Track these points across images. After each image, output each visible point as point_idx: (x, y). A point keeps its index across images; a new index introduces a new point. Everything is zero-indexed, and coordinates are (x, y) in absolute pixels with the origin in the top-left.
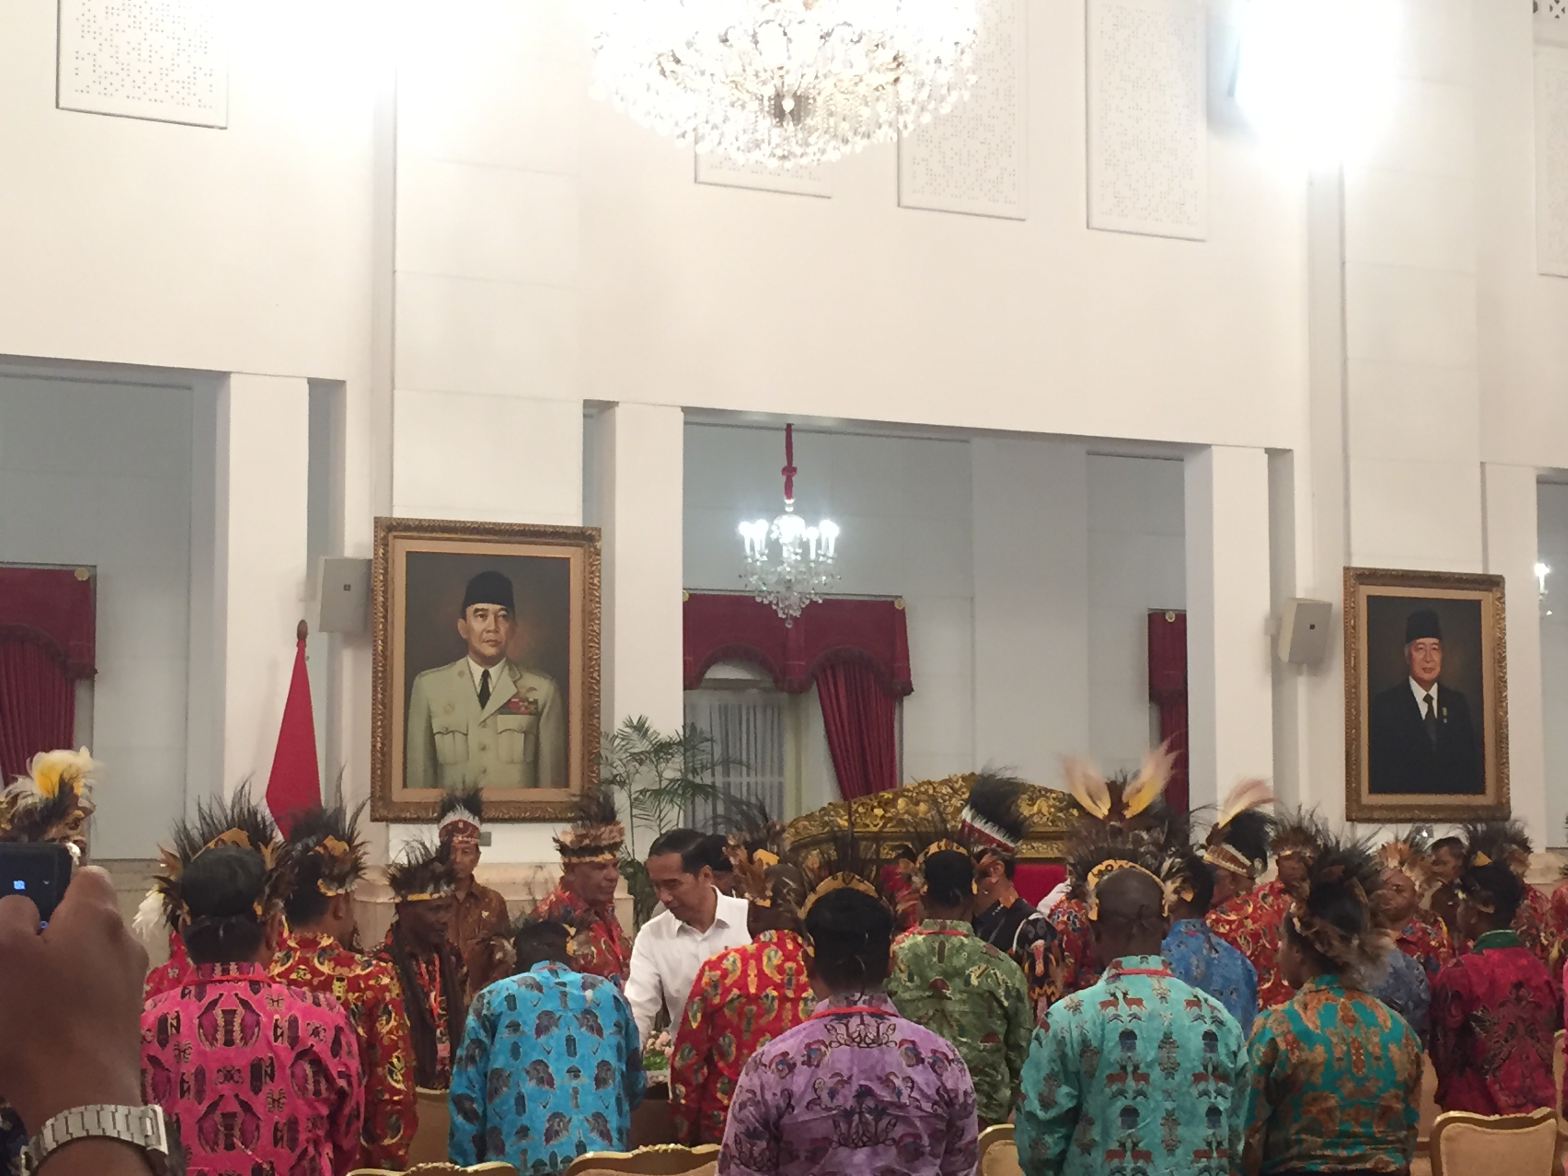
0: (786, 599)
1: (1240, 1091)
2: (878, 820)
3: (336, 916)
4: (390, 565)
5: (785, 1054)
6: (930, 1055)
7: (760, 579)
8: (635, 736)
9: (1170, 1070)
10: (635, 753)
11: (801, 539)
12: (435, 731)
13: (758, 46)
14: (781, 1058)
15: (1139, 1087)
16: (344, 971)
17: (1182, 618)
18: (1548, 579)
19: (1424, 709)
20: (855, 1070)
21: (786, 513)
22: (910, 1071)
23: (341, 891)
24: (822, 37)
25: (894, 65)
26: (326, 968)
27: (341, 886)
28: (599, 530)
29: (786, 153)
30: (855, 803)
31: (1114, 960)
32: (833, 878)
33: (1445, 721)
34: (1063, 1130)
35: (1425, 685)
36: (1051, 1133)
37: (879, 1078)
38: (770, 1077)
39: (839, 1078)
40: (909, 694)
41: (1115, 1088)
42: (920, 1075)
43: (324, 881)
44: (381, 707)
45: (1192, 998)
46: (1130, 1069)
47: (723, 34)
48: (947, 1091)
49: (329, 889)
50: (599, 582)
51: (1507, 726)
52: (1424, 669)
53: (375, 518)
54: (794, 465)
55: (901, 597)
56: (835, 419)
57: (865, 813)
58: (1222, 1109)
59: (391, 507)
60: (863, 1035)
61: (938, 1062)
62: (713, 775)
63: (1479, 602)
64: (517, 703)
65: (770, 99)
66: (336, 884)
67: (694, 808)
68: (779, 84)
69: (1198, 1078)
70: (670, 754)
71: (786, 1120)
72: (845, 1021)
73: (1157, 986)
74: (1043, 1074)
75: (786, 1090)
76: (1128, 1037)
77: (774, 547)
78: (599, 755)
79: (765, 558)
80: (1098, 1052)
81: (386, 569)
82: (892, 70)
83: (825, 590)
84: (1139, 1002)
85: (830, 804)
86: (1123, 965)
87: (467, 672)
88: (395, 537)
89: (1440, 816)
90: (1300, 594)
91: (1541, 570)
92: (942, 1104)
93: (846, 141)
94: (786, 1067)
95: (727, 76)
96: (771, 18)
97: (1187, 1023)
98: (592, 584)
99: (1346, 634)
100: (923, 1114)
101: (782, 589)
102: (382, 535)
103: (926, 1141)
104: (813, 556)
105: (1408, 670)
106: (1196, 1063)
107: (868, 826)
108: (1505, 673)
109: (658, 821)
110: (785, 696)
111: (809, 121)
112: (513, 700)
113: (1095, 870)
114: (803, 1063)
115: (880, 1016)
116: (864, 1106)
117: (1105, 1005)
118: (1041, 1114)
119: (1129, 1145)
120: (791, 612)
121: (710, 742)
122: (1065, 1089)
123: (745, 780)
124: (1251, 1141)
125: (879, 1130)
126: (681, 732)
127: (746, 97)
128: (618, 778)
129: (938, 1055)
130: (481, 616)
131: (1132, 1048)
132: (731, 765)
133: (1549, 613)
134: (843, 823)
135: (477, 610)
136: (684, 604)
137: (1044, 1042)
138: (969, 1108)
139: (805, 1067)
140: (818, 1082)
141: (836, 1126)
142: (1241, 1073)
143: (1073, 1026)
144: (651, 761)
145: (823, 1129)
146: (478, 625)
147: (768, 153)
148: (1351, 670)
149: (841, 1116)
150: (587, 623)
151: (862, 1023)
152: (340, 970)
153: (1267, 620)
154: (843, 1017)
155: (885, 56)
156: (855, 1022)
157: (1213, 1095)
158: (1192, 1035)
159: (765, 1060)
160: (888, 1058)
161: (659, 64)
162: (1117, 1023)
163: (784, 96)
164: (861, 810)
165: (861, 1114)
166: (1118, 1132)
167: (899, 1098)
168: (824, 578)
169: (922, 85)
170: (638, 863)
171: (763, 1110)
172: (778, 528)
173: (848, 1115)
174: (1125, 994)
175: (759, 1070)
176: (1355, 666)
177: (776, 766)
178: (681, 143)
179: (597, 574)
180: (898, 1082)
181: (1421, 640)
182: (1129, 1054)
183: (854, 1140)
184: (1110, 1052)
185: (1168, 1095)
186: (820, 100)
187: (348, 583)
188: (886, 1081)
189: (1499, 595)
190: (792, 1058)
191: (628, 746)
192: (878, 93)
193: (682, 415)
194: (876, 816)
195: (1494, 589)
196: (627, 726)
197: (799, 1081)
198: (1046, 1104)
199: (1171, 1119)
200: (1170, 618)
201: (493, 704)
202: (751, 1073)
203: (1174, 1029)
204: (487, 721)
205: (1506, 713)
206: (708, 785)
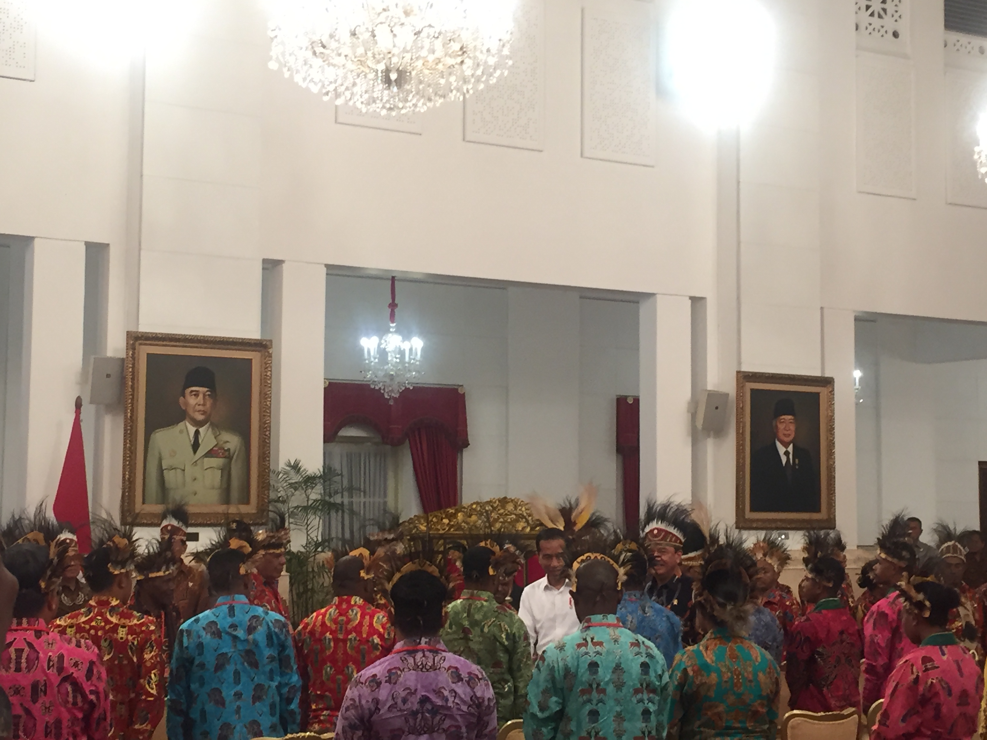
0: (390, 386)
1: (664, 700)
2: (445, 527)
3: (120, 587)
4: (136, 362)
5: (375, 676)
6: (467, 676)
7: (374, 373)
8: (292, 472)
9: (619, 686)
10: (292, 483)
11: (400, 349)
12: (164, 468)
13: (375, 38)
14: (372, 679)
15: (600, 698)
16: (127, 622)
17: (637, 401)
18: (861, 379)
19: (784, 459)
20: (419, 687)
21: (391, 332)
22: (453, 686)
23: (123, 571)
24: (415, 34)
25: (460, 53)
26: (114, 620)
27: (123, 568)
28: (271, 341)
29: (392, 106)
30: (431, 516)
31: (587, 617)
32: (413, 563)
33: (797, 467)
34: (553, 725)
35: (786, 445)
36: (546, 727)
37: (434, 691)
38: (366, 690)
39: (409, 691)
40: (467, 447)
41: (585, 698)
42: (460, 689)
43: (112, 564)
44: (128, 452)
45: (634, 641)
46: (594, 686)
47: (353, 30)
48: (478, 698)
49: (115, 570)
50: (271, 374)
51: (834, 471)
52: (785, 435)
53: (127, 332)
54: (396, 302)
55: (462, 386)
56: (424, 274)
57: (437, 522)
58: (651, 710)
59: (138, 324)
60: (424, 663)
61: (472, 680)
62: (342, 497)
63: (818, 394)
64: (217, 450)
65: (382, 72)
66: (120, 566)
67: (330, 518)
68: (388, 64)
69: (637, 691)
70: (314, 484)
71: (375, 717)
72: (413, 655)
73: (612, 634)
74: (541, 689)
75: (376, 699)
76: (594, 666)
77: (383, 353)
78: (269, 484)
79: (377, 360)
80: (575, 675)
81: (133, 364)
82: (459, 56)
83: (414, 381)
84: (600, 644)
85: (415, 516)
86: (592, 620)
87: (185, 430)
88: (141, 344)
89: (794, 526)
90: (710, 387)
91: (857, 374)
92: (474, 706)
93: (430, 100)
94: (375, 685)
95: (355, 57)
96: (384, 21)
97: (631, 656)
98: (266, 375)
99: (737, 412)
100: (461, 713)
101: (387, 380)
102: (131, 342)
103: (464, 730)
104: (407, 359)
105: (775, 435)
106: (636, 682)
107: (439, 530)
108: (834, 438)
109: (306, 526)
110: (388, 447)
111: (407, 87)
112: (215, 448)
113: (579, 560)
114: (386, 682)
115: (436, 652)
116: (425, 708)
117: (579, 646)
118: (539, 714)
119: (593, 733)
120: (393, 395)
121: (340, 477)
122: (554, 699)
123: (362, 500)
124: (671, 731)
125: (434, 723)
126: (322, 470)
127: (367, 71)
128: (281, 499)
129: (472, 676)
130: (195, 395)
131: (596, 672)
132: (354, 491)
133: (861, 401)
134: (423, 528)
135: (192, 391)
136: (325, 389)
137: (542, 669)
138: (491, 709)
139: (388, 684)
140: (395, 693)
141: (407, 721)
142: (664, 688)
143: (560, 660)
144: (303, 489)
145: (399, 723)
146: (192, 401)
147: (381, 106)
148: (740, 436)
149: (410, 715)
150: (263, 401)
151: (424, 656)
152: (123, 621)
153: (689, 403)
154: (412, 652)
155: (456, 47)
156: (419, 655)
157: (646, 702)
158: (633, 664)
159: (363, 680)
160: (440, 678)
161: (313, 48)
162: (587, 657)
163: (391, 71)
164: (434, 520)
165: (423, 713)
166: (587, 726)
167: (447, 703)
168: (414, 373)
169: (478, 65)
170: (293, 552)
171: (360, 711)
172: (386, 341)
173: (414, 714)
174: (592, 639)
175: (358, 687)
176: (743, 432)
177: (382, 493)
178: (326, 98)
179: (269, 369)
180: (446, 693)
181: (783, 417)
182: (595, 677)
183: (418, 730)
184: (582, 676)
185: (618, 702)
186: (414, 73)
187: (109, 373)
188: (438, 692)
189: (831, 389)
190: (379, 679)
191: (287, 479)
192: (450, 70)
193: (325, 269)
194: (444, 523)
195: (828, 386)
196: (288, 466)
197: (383, 693)
198: (542, 709)
199: (620, 717)
200: (630, 401)
201: (201, 451)
202: (353, 688)
203: (622, 660)
204: (198, 462)
205: (834, 462)
206: (338, 504)
